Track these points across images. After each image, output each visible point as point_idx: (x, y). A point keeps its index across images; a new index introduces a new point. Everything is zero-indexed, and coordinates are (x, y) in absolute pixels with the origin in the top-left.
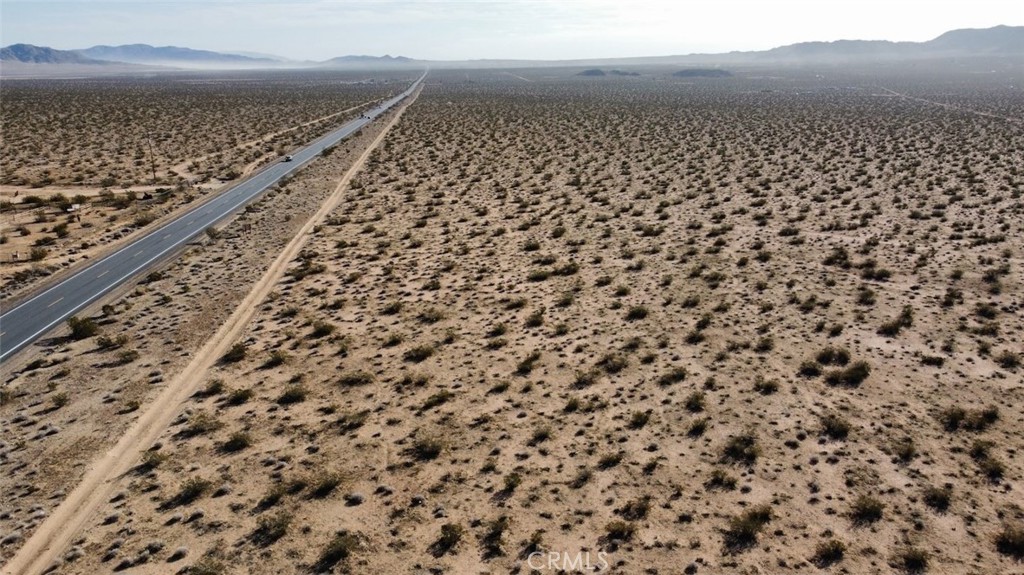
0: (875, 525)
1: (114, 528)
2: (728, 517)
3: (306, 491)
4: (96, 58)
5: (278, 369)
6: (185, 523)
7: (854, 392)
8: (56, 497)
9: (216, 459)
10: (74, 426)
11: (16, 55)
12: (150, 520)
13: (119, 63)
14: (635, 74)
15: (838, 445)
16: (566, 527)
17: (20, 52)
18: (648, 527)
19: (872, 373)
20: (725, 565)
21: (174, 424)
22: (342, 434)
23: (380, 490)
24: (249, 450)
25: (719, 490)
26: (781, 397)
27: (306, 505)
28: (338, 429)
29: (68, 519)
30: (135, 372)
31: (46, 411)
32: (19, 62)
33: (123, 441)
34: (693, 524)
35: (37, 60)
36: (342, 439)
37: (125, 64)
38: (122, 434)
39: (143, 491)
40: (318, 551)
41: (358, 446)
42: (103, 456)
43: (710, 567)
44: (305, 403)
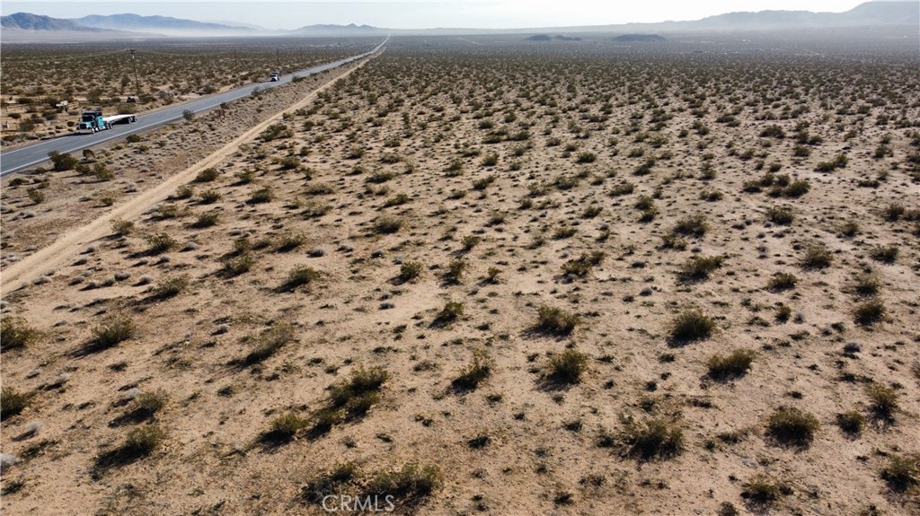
0: (825, 270)
1: (83, 268)
2: (680, 265)
3: (270, 248)
4: (88, 26)
5: (246, 186)
6: (151, 265)
7: (796, 201)
8: (28, 250)
9: (184, 232)
10: (51, 213)
11: (17, 22)
12: (118, 263)
13: (111, 30)
14: (577, 39)
15: (784, 228)
16: (522, 269)
17: (21, 20)
18: (602, 270)
19: (811, 191)
20: (679, 291)
21: (145, 214)
22: (306, 219)
23: (342, 249)
24: (216, 227)
25: (670, 251)
26: (725, 203)
27: (270, 257)
28: (302, 217)
29: (39, 263)
30: (110, 187)
31: (24, 206)
32: (20, 29)
33: (95, 223)
34: (645, 269)
35: (36, 27)
36: (305, 222)
37: (115, 31)
38: (95, 218)
39: (112, 248)
40: (280, 282)
41: (322, 225)
42: (75, 230)
43: (664, 292)
44: (271, 204)
